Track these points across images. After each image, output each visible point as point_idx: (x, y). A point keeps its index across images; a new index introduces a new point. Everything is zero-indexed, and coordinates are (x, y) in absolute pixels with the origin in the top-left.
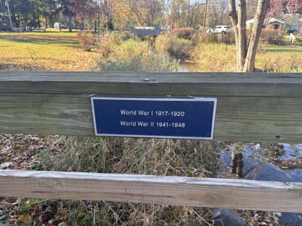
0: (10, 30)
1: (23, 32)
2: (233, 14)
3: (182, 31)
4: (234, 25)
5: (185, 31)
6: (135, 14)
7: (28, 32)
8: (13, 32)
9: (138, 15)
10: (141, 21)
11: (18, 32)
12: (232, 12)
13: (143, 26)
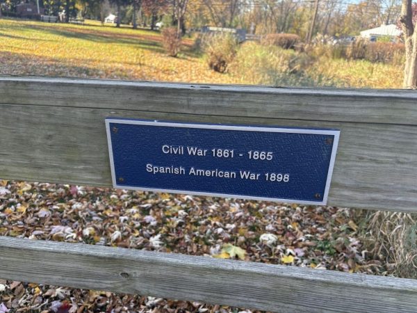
0: (38, 18)
1: (56, 22)
2: (407, 19)
3: (281, 38)
4: (407, 37)
5: (286, 38)
6: (207, 8)
7: (62, 22)
8: (43, 21)
9: (211, 11)
10: (215, 19)
11: (49, 21)
12: (405, 17)
13: (217, 26)
